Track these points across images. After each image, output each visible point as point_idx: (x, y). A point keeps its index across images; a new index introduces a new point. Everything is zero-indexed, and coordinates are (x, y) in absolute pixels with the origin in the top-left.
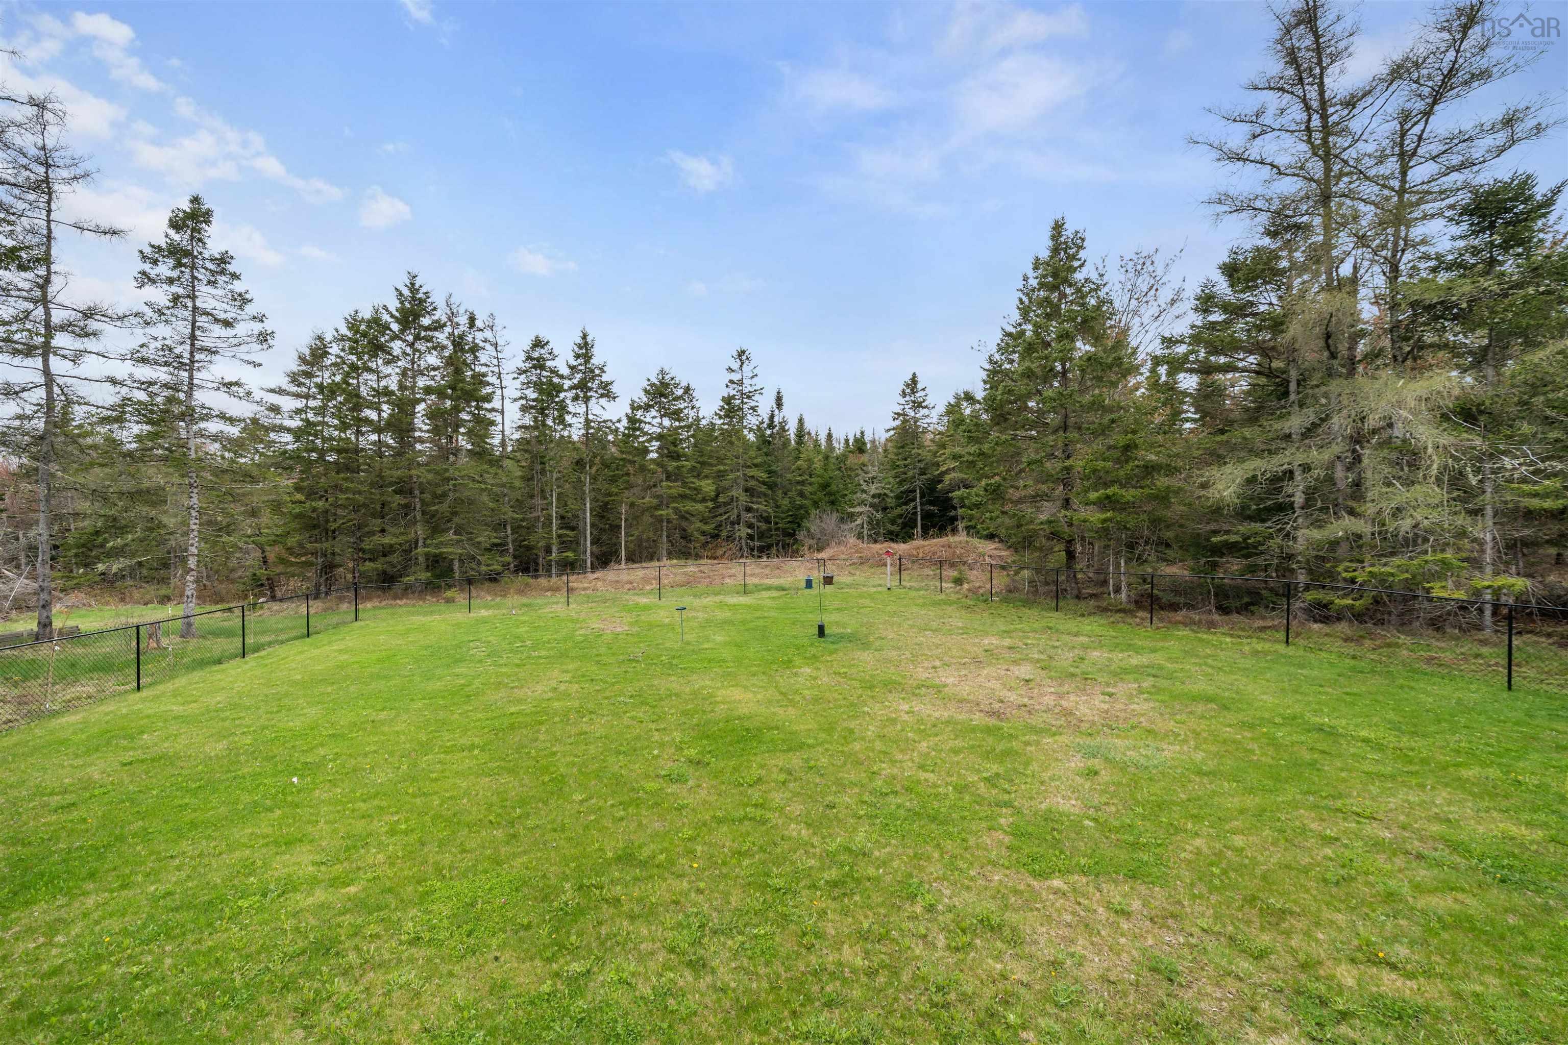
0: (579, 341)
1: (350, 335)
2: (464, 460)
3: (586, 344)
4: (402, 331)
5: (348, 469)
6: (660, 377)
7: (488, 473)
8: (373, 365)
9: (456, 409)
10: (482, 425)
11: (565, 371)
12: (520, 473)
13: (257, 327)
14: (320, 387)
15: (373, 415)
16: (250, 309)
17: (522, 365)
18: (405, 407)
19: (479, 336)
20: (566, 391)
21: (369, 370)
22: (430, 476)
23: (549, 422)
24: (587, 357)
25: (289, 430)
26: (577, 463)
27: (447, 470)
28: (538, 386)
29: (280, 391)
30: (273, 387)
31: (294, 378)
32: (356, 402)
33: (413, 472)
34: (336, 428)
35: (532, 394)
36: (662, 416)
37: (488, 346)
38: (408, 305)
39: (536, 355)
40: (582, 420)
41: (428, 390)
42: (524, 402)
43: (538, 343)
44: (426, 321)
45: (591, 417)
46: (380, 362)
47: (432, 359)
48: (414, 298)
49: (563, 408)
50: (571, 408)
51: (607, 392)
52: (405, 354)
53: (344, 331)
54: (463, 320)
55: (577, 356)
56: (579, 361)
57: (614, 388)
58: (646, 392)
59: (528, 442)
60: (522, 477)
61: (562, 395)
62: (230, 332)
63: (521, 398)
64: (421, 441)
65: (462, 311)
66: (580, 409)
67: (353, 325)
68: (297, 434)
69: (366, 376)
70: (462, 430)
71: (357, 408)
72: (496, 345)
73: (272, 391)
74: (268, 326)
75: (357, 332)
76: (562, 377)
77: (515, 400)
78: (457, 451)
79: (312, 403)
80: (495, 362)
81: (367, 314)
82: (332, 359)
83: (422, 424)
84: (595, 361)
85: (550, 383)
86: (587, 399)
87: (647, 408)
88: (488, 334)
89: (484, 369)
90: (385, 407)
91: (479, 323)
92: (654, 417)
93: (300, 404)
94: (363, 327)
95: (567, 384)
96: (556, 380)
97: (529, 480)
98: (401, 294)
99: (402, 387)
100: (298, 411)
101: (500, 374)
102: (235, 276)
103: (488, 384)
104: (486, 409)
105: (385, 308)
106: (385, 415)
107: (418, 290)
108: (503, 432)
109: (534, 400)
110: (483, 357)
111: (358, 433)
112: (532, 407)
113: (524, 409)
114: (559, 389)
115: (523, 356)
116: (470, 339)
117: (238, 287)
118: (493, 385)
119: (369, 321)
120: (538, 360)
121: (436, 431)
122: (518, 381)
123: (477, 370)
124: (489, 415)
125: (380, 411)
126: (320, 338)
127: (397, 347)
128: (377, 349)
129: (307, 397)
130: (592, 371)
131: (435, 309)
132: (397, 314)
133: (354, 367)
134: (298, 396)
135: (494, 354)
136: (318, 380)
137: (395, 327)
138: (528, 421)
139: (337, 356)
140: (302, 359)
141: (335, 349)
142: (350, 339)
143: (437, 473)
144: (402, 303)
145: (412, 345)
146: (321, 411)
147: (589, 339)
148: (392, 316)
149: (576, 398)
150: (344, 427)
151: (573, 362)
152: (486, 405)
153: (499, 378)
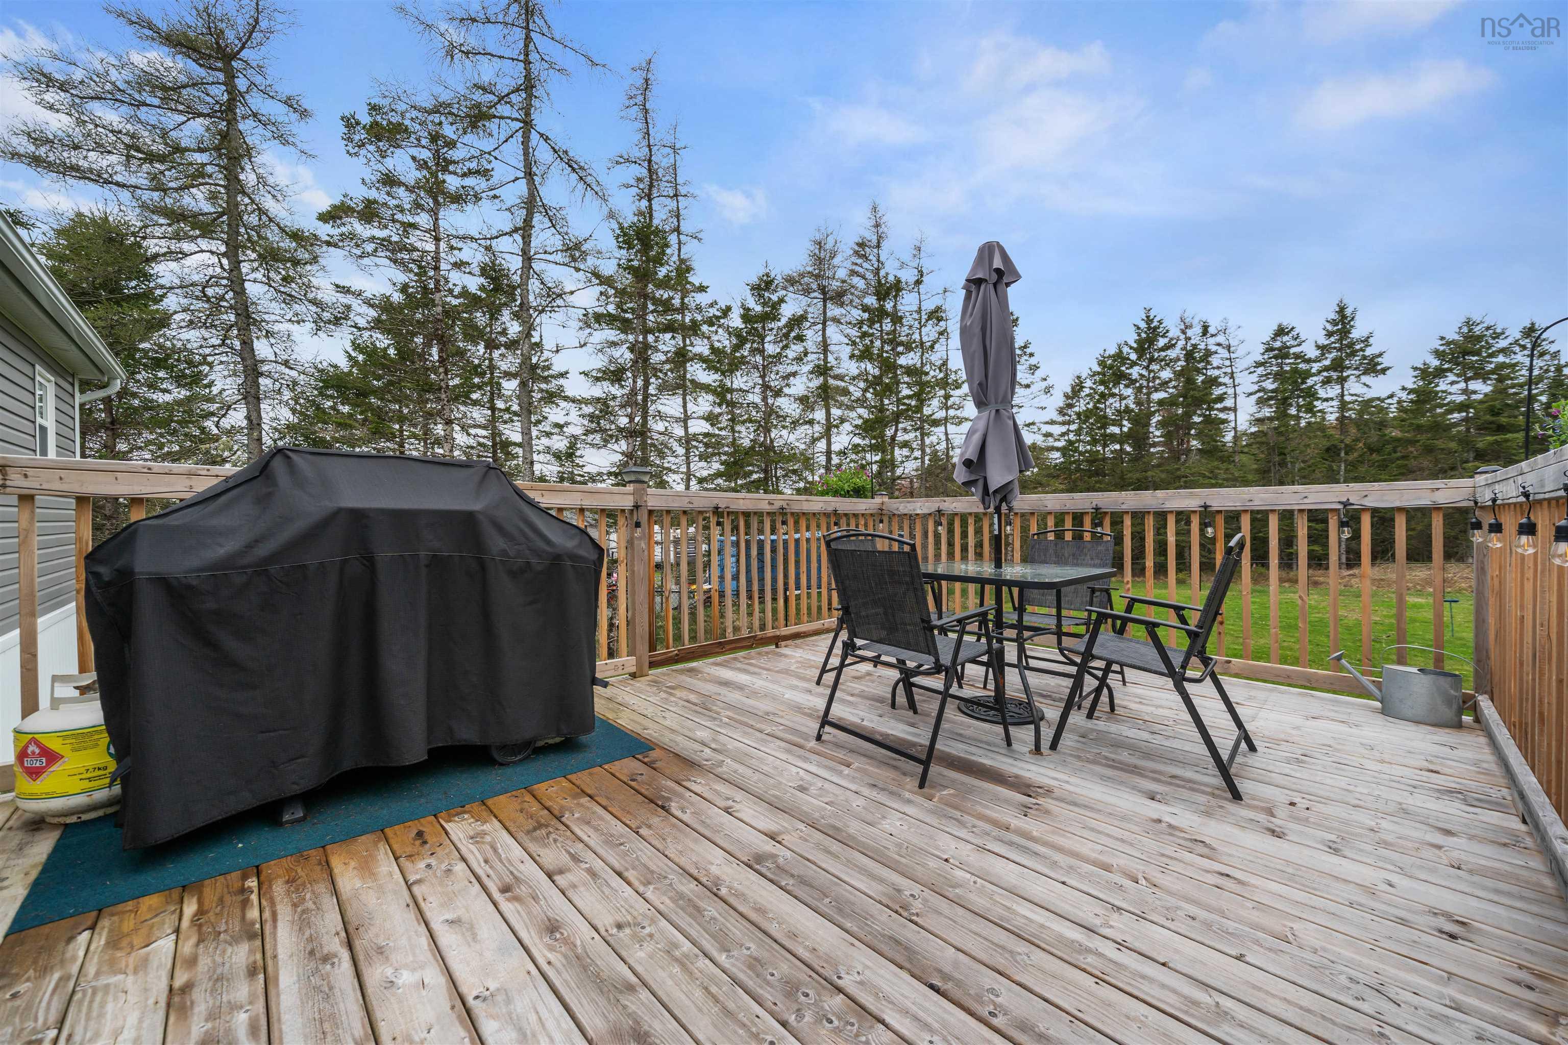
0: (1333, 316)
1: (1099, 370)
2: (1194, 457)
3: (1344, 317)
4: (1139, 358)
5: (1097, 473)
6: (1465, 330)
7: (1219, 469)
8: (1116, 391)
9: (1188, 415)
10: (1213, 425)
11: (1312, 353)
12: (1255, 466)
13: (1045, 384)
14: (1078, 415)
15: (1116, 430)
16: (1039, 374)
17: (1260, 358)
18: (1141, 421)
19: (1211, 341)
20: (1314, 375)
21: (1113, 395)
22: (1163, 476)
23: (1293, 411)
24: (1344, 332)
25: (1057, 449)
26: (1328, 450)
27: (1179, 469)
28: (1279, 376)
29: (1052, 422)
30: (1047, 420)
31: (1061, 412)
32: (1104, 422)
33: (1150, 473)
34: (1088, 443)
35: (1270, 385)
36: (1467, 380)
37: (1220, 350)
38: (1144, 335)
39: (1278, 344)
40: (1335, 403)
41: (1161, 402)
42: (1261, 394)
43: (1281, 331)
44: (1162, 342)
45: (1347, 398)
46: (1122, 386)
47: (1166, 374)
48: (1149, 328)
49: (1311, 394)
50: (1322, 393)
51: (1373, 367)
52: (1142, 375)
53: (1097, 369)
54: (1196, 331)
55: (1330, 334)
56: (1332, 339)
57: (1385, 361)
58: (1438, 354)
59: (1264, 434)
60: (1257, 471)
61: (1310, 382)
62: (1028, 391)
63: (1259, 391)
64: (1154, 445)
65: (1195, 322)
66: (1333, 391)
67: (1102, 363)
68: (1063, 451)
69: (1111, 400)
70: (1193, 432)
71: (1104, 426)
72: (1228, 348)
73: (1047, 423)
74: (1050, 382)
75: (1105, 367)
76: (1309, 361)
77: (1251, 394)
78: (1188, 451)
79: (1073, 427)
80: (1228, 363)
81: (1112, 350)
82: (1087, 391)
83: (1156, 434)
84: (1356, 334)
85: (1295, 371)
86: (1342, 380)
87: (1440, 373)
88: (1220, 339)
89: (1216, 373)
90: (1125, 423)
91: (1212, 330)
92: (1452, 383)
93: (1064, 429)
94: (1109, 362)
95: (1316, 367)
96: (1303, 366)
97: (1265, 472)
98: (1139, 328)
99: (1138, 403)
100: (1063, 434)
101: (1232, 373)
102: (1031, 355)
103: (1220, 384)
104: (1218, 409)
105: (1126, 344)
106: (1125, 429)
107: (1152, 321)
108: (1235, 428)
109: (1272, 391)
110: (1215, 361)
111: (1105, 446)
112: (1270, 398)
113: (1261, 402)
114: (1308, 374)
115: (1261, 349)
116: (1202, 346)
117: (1033, 361)
118: (1225, 384)
119: (1113, 356)
120: (1280, 349)
121: (1168, 436)
122: (1255, 375)
123: (1209, 373)
124: (1222, 416)
125: (1121, 426)
126: (1079, 377)
127: (1135, 372)
128: (1119, 377)
129: (1069, 423)
130: (1351, 345)
131: (1167, 331)
132: (1135, 345)
133: (1103, 395)
134: (1064, 423)
135: (1227, 355)
136: (1077, 409)
137: (1133, 356)
138: (1267, 412)
139: (1091, 388)
140: (1067, 396)
141: (1089, 383)
142: (1099, 373)
143: (1168, 472)
144: (1139, 335)
145: (1147, 368)
146: (1078, 432)
147: (1348, 312)
148: (1131, 348)
149: (1327, 382)
150: (1094, 442)
151: (1323, 341)
152: (1219, 406)
153: (1232, 377)
